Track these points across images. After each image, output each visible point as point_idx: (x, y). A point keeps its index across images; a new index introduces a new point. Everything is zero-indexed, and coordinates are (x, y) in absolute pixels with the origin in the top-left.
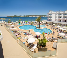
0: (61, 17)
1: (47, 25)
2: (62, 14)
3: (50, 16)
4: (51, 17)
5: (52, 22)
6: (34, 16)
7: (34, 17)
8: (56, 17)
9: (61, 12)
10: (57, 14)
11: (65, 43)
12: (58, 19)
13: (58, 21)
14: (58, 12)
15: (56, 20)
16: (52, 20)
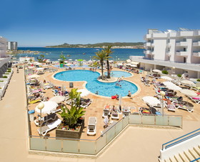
0: (185, 50)
1: (138, 73)
2: (189, 37)
5: (155, 64)
8: (168, 50)
9: (184, 33)
10: (173, 38)
11: (154, 129)
12: (175, 53)
13: (176, 62)
15: (168, 58)
16: (155, 58)
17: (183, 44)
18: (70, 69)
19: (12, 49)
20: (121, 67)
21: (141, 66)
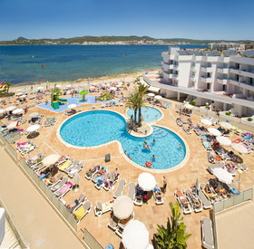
0: (209, 76)
2: (214, 63)
3: (172, 67)
4: (177, 73)
5: (179, 92)
6: (104, 39)
7: (102, 43)
8: (193, 74)
9: (210, 59)
10: (198, 62)
12: (200, 79)
14: (199, 58)
17: (209, 70)
21: (162, 92)
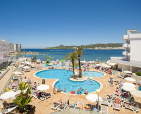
1: (111, 73)
18: (53, 68)
19: (17, 50)
20: (98, 68)
21: (119, 67)
